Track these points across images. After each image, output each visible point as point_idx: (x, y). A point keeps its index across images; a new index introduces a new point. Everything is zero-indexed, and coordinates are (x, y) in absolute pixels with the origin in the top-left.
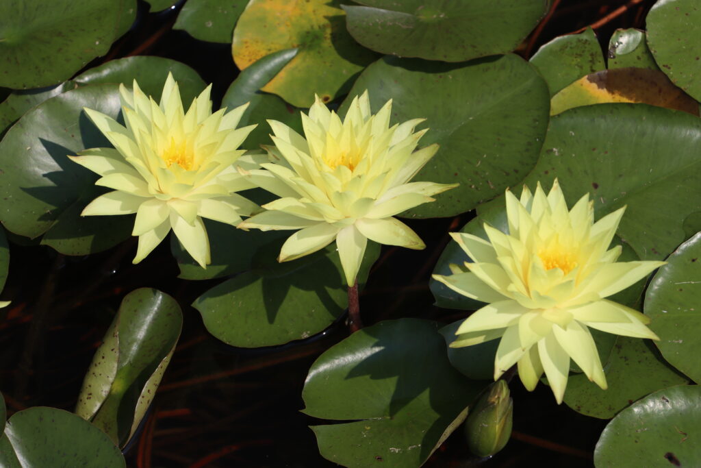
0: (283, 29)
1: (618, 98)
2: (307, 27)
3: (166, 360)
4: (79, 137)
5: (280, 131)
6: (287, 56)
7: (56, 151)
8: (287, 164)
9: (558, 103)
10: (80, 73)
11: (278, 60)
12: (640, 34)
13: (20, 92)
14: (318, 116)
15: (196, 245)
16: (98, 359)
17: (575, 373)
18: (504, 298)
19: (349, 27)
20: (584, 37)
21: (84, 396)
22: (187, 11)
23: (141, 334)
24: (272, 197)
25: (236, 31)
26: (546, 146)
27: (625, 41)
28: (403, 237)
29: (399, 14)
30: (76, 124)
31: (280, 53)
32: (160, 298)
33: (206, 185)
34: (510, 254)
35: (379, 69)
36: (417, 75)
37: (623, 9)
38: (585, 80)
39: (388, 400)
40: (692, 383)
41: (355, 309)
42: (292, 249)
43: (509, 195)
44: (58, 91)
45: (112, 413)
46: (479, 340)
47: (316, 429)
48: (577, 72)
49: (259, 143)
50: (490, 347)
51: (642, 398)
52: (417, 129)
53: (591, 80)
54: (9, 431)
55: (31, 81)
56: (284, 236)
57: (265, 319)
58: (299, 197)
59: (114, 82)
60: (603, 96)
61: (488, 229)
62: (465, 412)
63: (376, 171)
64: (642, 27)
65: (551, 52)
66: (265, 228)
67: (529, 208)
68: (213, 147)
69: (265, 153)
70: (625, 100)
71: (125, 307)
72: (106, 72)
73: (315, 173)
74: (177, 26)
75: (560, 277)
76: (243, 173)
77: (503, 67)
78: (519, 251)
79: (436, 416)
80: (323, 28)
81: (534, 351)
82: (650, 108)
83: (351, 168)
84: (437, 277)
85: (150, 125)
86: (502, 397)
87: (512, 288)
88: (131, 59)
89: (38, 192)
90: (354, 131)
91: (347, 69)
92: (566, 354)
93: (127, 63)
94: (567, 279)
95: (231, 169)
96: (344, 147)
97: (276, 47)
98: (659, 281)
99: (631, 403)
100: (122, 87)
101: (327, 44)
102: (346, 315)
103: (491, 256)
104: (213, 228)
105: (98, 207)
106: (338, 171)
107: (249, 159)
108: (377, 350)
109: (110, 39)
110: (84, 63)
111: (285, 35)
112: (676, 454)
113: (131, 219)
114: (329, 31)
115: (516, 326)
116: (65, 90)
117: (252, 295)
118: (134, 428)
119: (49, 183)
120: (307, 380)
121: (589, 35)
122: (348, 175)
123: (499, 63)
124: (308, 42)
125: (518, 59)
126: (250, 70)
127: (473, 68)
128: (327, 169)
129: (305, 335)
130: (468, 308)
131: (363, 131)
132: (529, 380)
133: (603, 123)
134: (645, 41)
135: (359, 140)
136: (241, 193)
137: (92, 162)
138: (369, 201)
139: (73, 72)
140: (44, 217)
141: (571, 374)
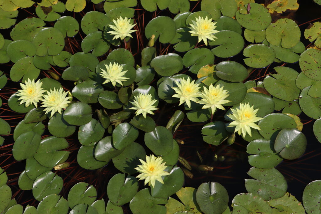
0: (206, 73)
1: (257, 92)
2: (209, 73)
3: (181, 122)
4: (172, 85)
5: (205, 88)
6: (206, 77)
7: (169, 86)
8: (205, 93)
9: (248, 91)
10: (173, 75)
11: (204, 78)
12: (262, 82)
13: (164, 77)
14: (211, 87)
15: (189, 104)
16: (170, 120)
17: (247, 134)
18: (237, 120)
19: (216, 74)
20: (253, 81)
21: (167, 125)
22: (191, 68)
23: (177, 117)
24: (202, 99)
25: (198, 72)
26: (245, 97)
27: (260, 83)
28: (222, 108)
29: (224, 73)
30: (172, 83)
31: (205, 77)
32: (181, 112)
33: (192, 95)
34: (240, 113)
35: (220, 81)
36: (226, 83)
37: (260, 78)
38: (253, 88)
39: (215, 134)
40: (264, 138)
41: (212, 118)
42: (204, 107)
43: (241, 104)
44: (170, 77)
45: (171, 129)
46: (232, 126)
47: (203, 136)
48: (251, 87)
49: (201, 90)
50: (234, 128)
51: (256, 139)
52: (227, 91)
53: (254, 88)
54: (156, 129)
55: (166, 75)
56: (203, 105)
57: (197, 118)
58: (207, 99)
59: (179, 77)
60: (255, 91)
61: (237, 109)
62: (228, 137)
63: (220, 97)
64: (263, 81)
65: (248, 83)
66: (200, 103)
67: (244, 106)
68: (194, 89)
69: (202, 92)
70: (259, 92)
71: (176, 112)
72: (177, 76)
73: (210, 96)
74: (189, 70)
75: (247, 118)
76: (198, 94)
77: (240, 84)
78: (241, 113)
79: (222, 137)
80: (212, 74)
81: (241, 129)
82: (263, 94)
83: (216, 96)
84: (227, 115)
85: (184, 85)
86: (234, 136)
87: (240, 119)
88: (181, 74)
89: (165, 92)
90: (217, 90)
91: (215, 81)
92: (246, 130)
93: (180, 75)
94: (248, 119)
95: (196, 93)
96: (215, 92)
97: (204, 76)
98: (261, 121)
99: (254, 140)
100: (181, 78)
101: (212, 76)
102: (210, 119)
103: (237, 113)
104: (192, 102)
105: (175, 96)
106: (214, 96)
107: (199, 92)
108: (214, 125)
109: (179, 71)
110: (174, 74)
111: (206, 74)
112: (260, 149)
113: (179, 99)
114: (213, 74)
115: (239, 125)
116: (171, 77)
117: (195, 114)
118: (174, 132)
119: (167, 91)
120: (203, 128)
121: (254, 81)
122: (215, 97)
123: (239, 83)
124: (209, 75)
125: (242, 83)
126: (200, 78)
127: (235, 83)
128: (212, 95)
129: (203, 121)
130: (232, 121)
131: (218, 90)
132: (240, 134)
133: (255, 95)
134: (263, 83)
135: (217, 92)
136: (197, 97)
137: (175, 89)
138: (218, 101)
139: (172, 75)
140: (165, 96)
141: (246, 134)
